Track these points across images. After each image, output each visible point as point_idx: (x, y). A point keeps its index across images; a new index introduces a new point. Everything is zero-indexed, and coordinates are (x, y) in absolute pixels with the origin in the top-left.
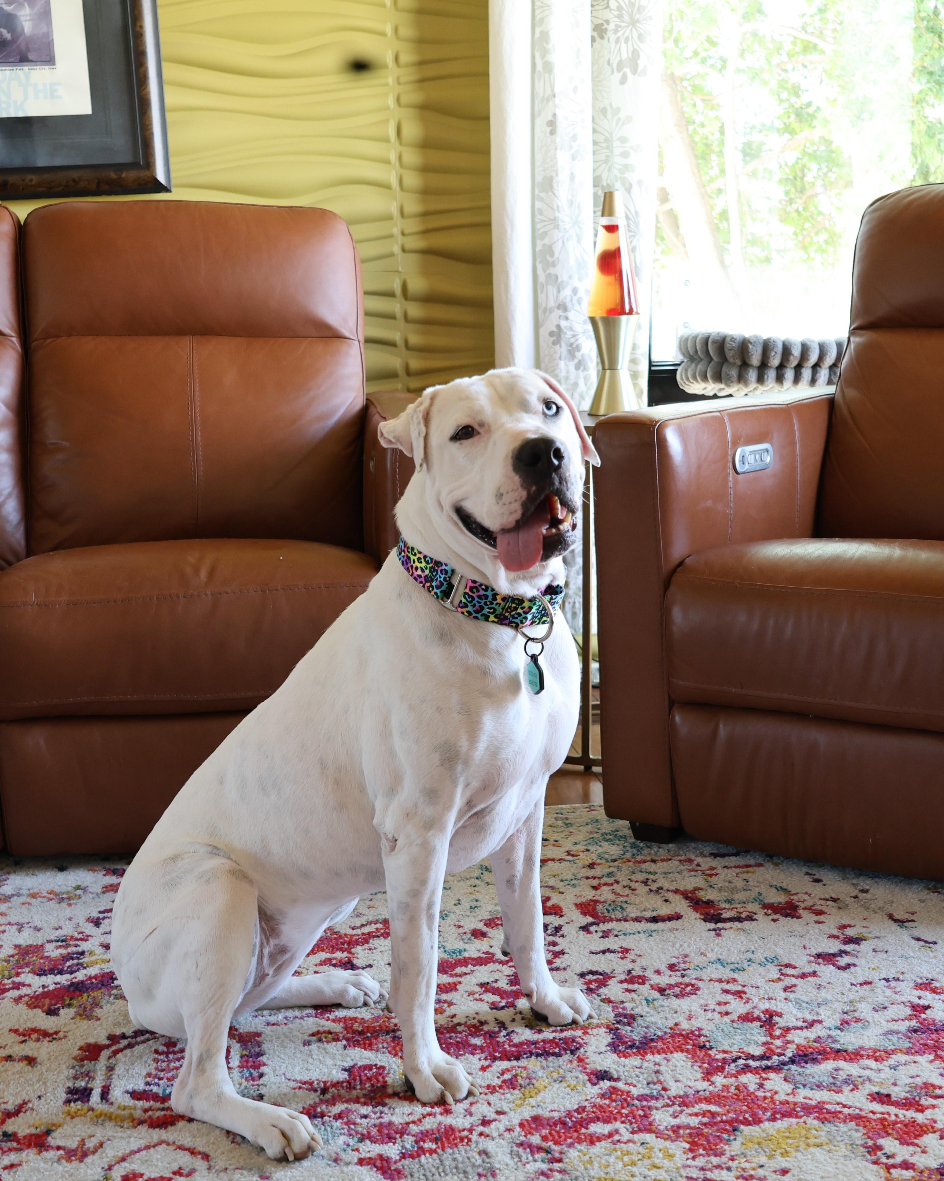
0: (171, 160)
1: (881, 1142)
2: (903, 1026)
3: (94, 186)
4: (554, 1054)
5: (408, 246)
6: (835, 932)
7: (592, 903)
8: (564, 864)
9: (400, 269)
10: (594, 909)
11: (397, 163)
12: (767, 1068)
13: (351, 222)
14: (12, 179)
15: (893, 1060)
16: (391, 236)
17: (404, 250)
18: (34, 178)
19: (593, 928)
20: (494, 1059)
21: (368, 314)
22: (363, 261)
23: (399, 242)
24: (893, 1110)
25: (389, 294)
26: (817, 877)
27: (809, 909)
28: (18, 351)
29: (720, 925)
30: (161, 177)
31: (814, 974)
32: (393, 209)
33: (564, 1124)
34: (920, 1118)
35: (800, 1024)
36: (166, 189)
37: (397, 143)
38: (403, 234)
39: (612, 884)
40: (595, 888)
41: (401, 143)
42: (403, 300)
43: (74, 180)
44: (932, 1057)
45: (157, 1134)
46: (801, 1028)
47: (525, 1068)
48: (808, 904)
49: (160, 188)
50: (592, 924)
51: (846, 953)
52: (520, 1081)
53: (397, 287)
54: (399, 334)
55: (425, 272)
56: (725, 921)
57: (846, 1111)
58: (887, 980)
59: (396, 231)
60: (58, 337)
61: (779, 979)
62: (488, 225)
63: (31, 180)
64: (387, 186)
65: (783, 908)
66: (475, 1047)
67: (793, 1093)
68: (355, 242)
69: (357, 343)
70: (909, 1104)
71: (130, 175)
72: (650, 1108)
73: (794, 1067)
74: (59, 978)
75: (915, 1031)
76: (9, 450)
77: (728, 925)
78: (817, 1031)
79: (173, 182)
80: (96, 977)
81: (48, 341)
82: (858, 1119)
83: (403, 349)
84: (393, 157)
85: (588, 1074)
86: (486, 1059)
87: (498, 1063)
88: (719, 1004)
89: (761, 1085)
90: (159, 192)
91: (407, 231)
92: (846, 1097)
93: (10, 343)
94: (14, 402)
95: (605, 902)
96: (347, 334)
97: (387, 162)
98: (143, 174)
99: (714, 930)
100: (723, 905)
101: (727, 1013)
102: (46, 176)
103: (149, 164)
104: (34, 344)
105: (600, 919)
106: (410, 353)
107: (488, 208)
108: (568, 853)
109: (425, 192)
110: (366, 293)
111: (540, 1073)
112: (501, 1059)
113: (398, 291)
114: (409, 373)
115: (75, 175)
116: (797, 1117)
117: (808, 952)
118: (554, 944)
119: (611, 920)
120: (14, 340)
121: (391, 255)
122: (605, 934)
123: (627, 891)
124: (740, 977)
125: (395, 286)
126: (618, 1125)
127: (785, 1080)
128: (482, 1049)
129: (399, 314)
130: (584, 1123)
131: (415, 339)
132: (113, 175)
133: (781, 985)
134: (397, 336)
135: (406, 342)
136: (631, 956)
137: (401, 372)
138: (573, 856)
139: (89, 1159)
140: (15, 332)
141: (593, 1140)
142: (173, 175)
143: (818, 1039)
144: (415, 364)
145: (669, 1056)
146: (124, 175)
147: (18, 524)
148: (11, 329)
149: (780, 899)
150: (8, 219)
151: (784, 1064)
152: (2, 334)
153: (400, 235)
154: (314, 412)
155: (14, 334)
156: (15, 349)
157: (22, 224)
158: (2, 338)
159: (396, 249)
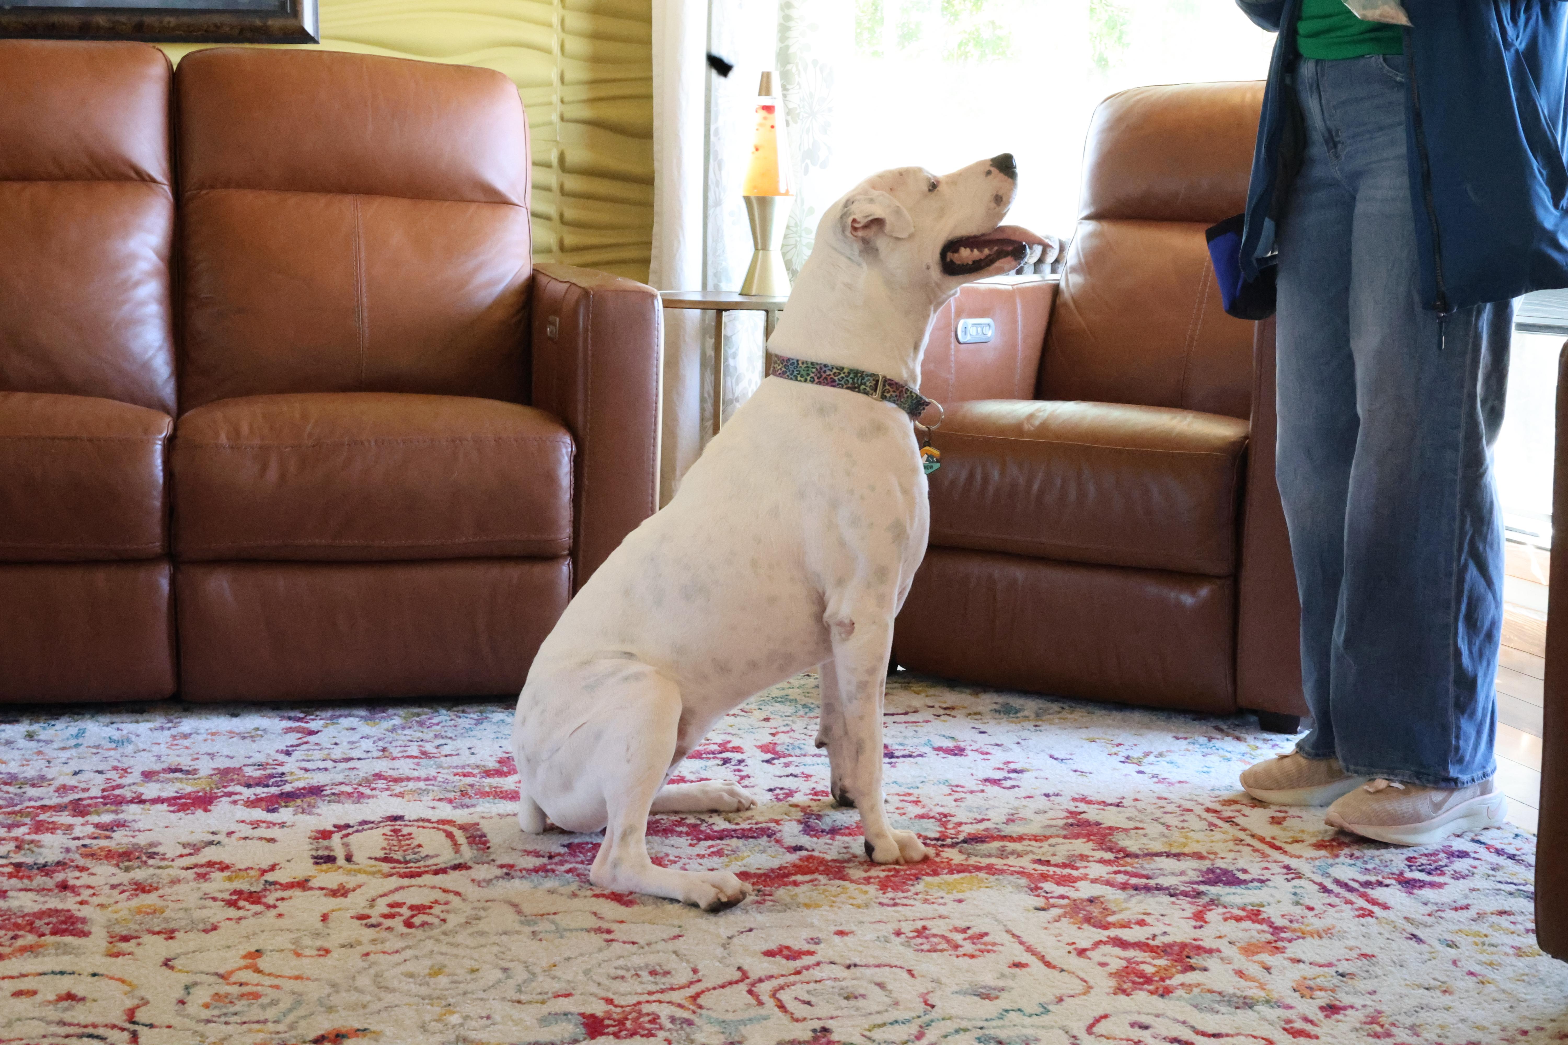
0: (321, 10)
1: (1041, 885)
2: (1061, 823)
3: (236, 32)
4: (753, 837)
5: (567, 115)
6: (1001, 766)
7: (771, 745)
8: (738, 718)
9: (558, 139)
10: (774, 749)
11: (559, 27)
12: (942, 846)
13: (522, 85)
14: (148, 20)
15: (1052, 841)
16: (551, 103)
17: (563, 119)
18: (172, 21)
19: (775, 761)
20: (699, 840)
22: (531, 127)
23: (558, 110)
24: (1052, 869)
25: (548, 166)
26: (983, 730)
27: (976, 750)
28: (169, 200)
29: (893, 760)
30: (309, 27)
31: (983, 791)
32: (552, 75)
33: (769, 877)
34: (1075, 873)
35: (970, 821)
36: (313, 40)
37: (560, 6)
38: (562, 102)
39: (788, 732)
40: (773, 735)
41: (564, 7)
42: (560, 172)
43: (216, 25)
44: (1085, 840)
45: (406, 881)
46: (971, 823)
47: (728, 845)
48: (975, 747)
49: (306, 38)
50: (774, 759)
51: (1010, 779)
52: (726, 852)
53: (554, 158)
54: (554, 207)
56: (898, 757)
57: (1012, 869)
58: (1047, 795)
59: (555, 99)
60: (214, 187)
61: (950, 794)
62: (649, 97)
63: (169, 23)
64: (548, 51)
65: (952, 750)
66: (681, 832)
67: (966, 860)
68: (526, 106)
69: (524, 210)
70: (1064, 866)
71: (275, 23)
72: (844, 867)
73: (965, 845)
74: (266, 790)
75: (1071, 825)
76: (160, 303)
77: (901, 760)
78: (986, 825)
79: (321, 32)
80: (304, 788)
81: (203, 193)
82: (1022, 873)
83: (558, 224)
84: (555, 20)
85: (786, 848)
86: (692, 840)
87: (702, 842)
88: (897, 808)
89: (938, 855)
90: (306, 43)
91: (566, 99)
92: (1012, 861)
93: (163, 192)
94: (165, 252)
95: (783, 744)
96: (516, 201)
97: (550, 25)
98: (290, 22)
99: (889, 763)
100: (897, 747)
101: (905, 814)
102: (185, 20)
103: (296, 12)
104: (188, 194)
105: (778, 756)
106: (565, 228)
107: (650, 79)
108: (742, 711)
109: (595, 60)
110: (534, 163)
111: (744, 848)
112: (705, 839)
113: (555, 162)
114: (563, 248)
115: (216, 19)
116: (971, 872)
117: (975, 777)
118: (739, 771)
119: (790, 755)
120: (167, 188)
121: (550, 123)
122: (787, 765)
123: (803, 736)
124: (915, 792)
125: (552, 157)
126: (816, 876)
127: (960, 852)
128: (687, 834)
129: (555, 185)
130: (787, 875)
131: (571, 214)
132: (258, 22)
133: (952, 798)
134: (552, 209)
135: (561, 216)
136: (813, 779)
137: (555, 247)
138: (746, 712)
139: (350, 895)
140: (168, 181)
141: (795, 884)
142: (321, 25)
143: (987, 830)
144: (569, 240)
145: (855, 837)
146: (270, 23)
147: (169, 377)
148: (163, 177)
149: (950, 744)
150: (163, 62)
151: (957, 843)
152: (154, 181)
153: (559, 103)
154: (482, 278)
155: (166, 182)
156: (167, 198)
157: (175, 68)
158: (153, 185)
159: (555, 118)
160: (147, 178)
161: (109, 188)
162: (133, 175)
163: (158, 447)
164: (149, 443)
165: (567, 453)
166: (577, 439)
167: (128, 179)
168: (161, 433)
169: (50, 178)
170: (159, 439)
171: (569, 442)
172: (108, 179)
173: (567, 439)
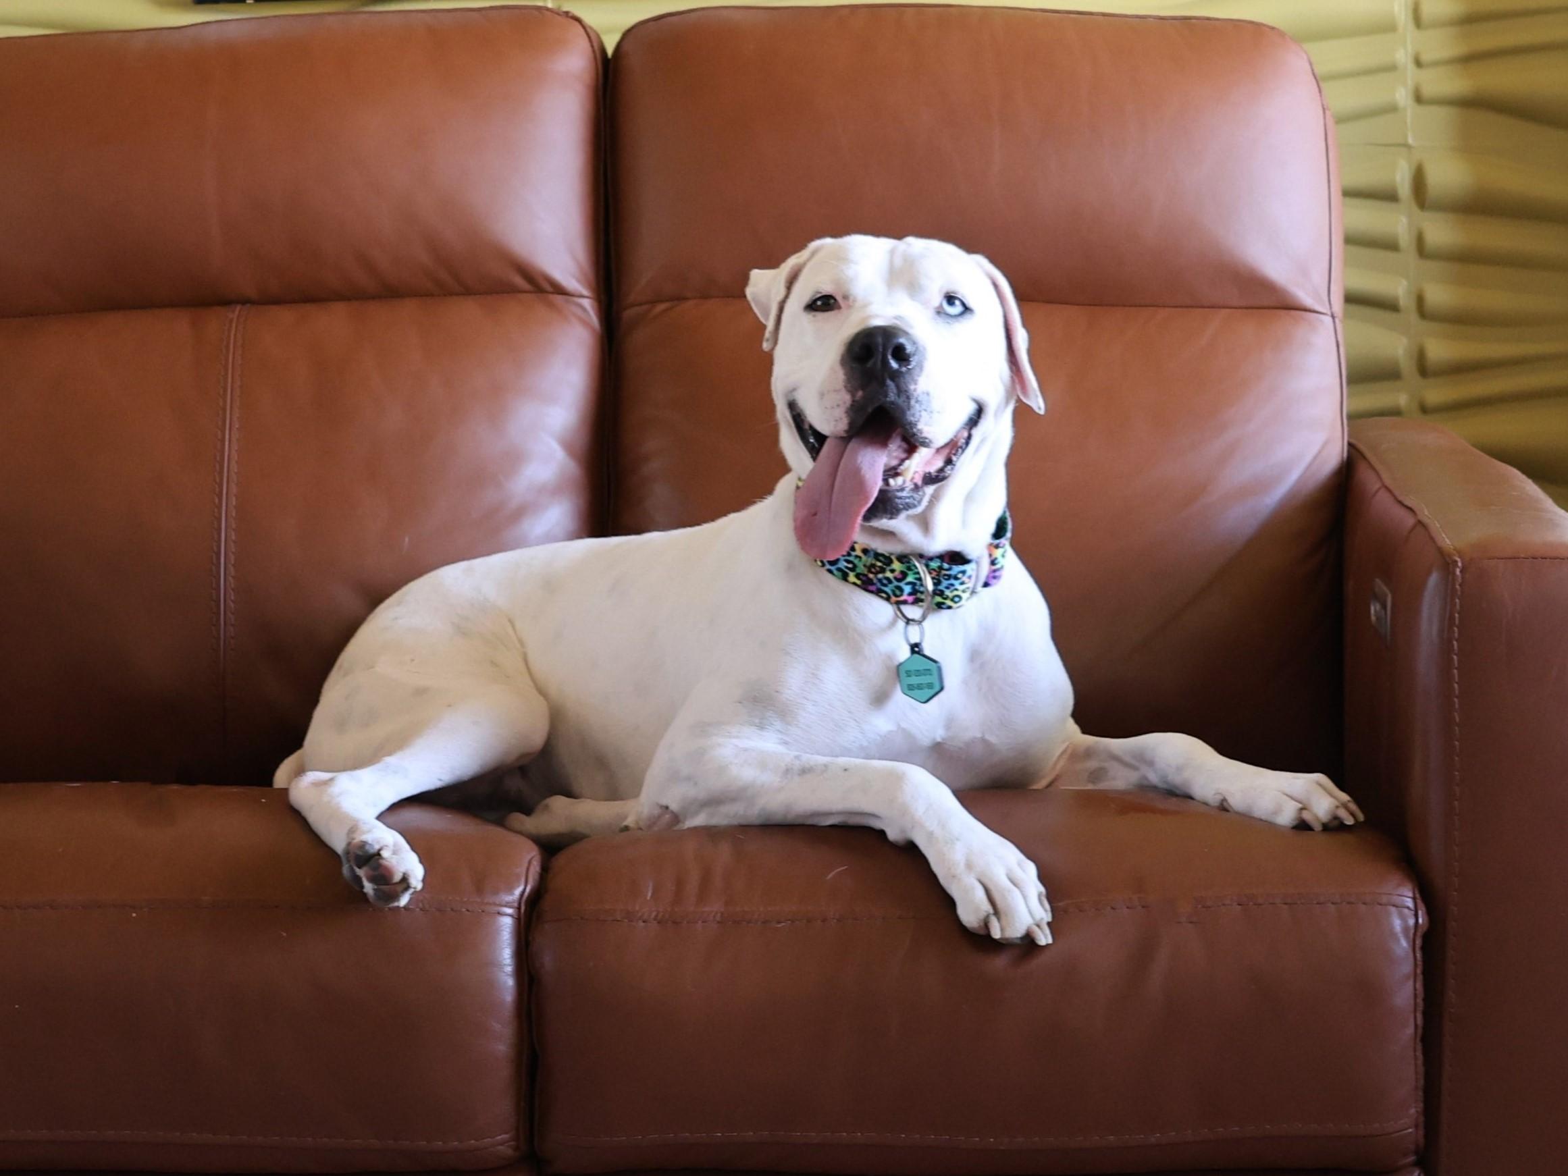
5: (1429, 90)
9: (1410, 141)
16: (1391, 68)
17: (1419, 99)
21: (1351, 240)
22: (1341, 120)
23: (1410, 83)
25: (1388, 196)
28: (593, 330)
32: (1396, 8)
38: (1418, 63)
42: (1415, 208)
53: (1402, 180)
54: (1404, 283)
55: (1467, 145)
59: (1402, 56)
60: (680, 299)
69: (1328, 320)
81: (661, 307)
83: (1413, 317)
91: (1426, 57)
93: (579, 312)
94: (582, 439)
96: (1308, 302)
104: (629, 314)
110: (1349, 193)
113: (1404, 188)
114: (1424, 369)
120: (587, 303)
121: (1391, 109)
125: (1398, 178)
129: (1405, 237)
131: (1439, 295)
134: (1399, 288)
135: (1420, 300)
137: (1407, 366)
140: (590, 288)
144: (1439, 350)
148: (579, 281)
150: (585, 43)
152: (560, 290)
153: (1411, 66)
154: (1239, 472)
155: (585, 292)
156: (585, 323)
157: (610, 51)
158: (558, 299)
159: (1402, 96)
160: (548, 287)
161: (466, 311)
162: (519, 281)
163: (506, 924)
164: (483, 918)
165: (1406, 929)
166: (1427, 894)
167: (512, 290)
168: (510, 890)
169: (352, 295)
170: (507, 905)
171: (1410, 903)
172: (468, 291)
173: (1406, 896)
